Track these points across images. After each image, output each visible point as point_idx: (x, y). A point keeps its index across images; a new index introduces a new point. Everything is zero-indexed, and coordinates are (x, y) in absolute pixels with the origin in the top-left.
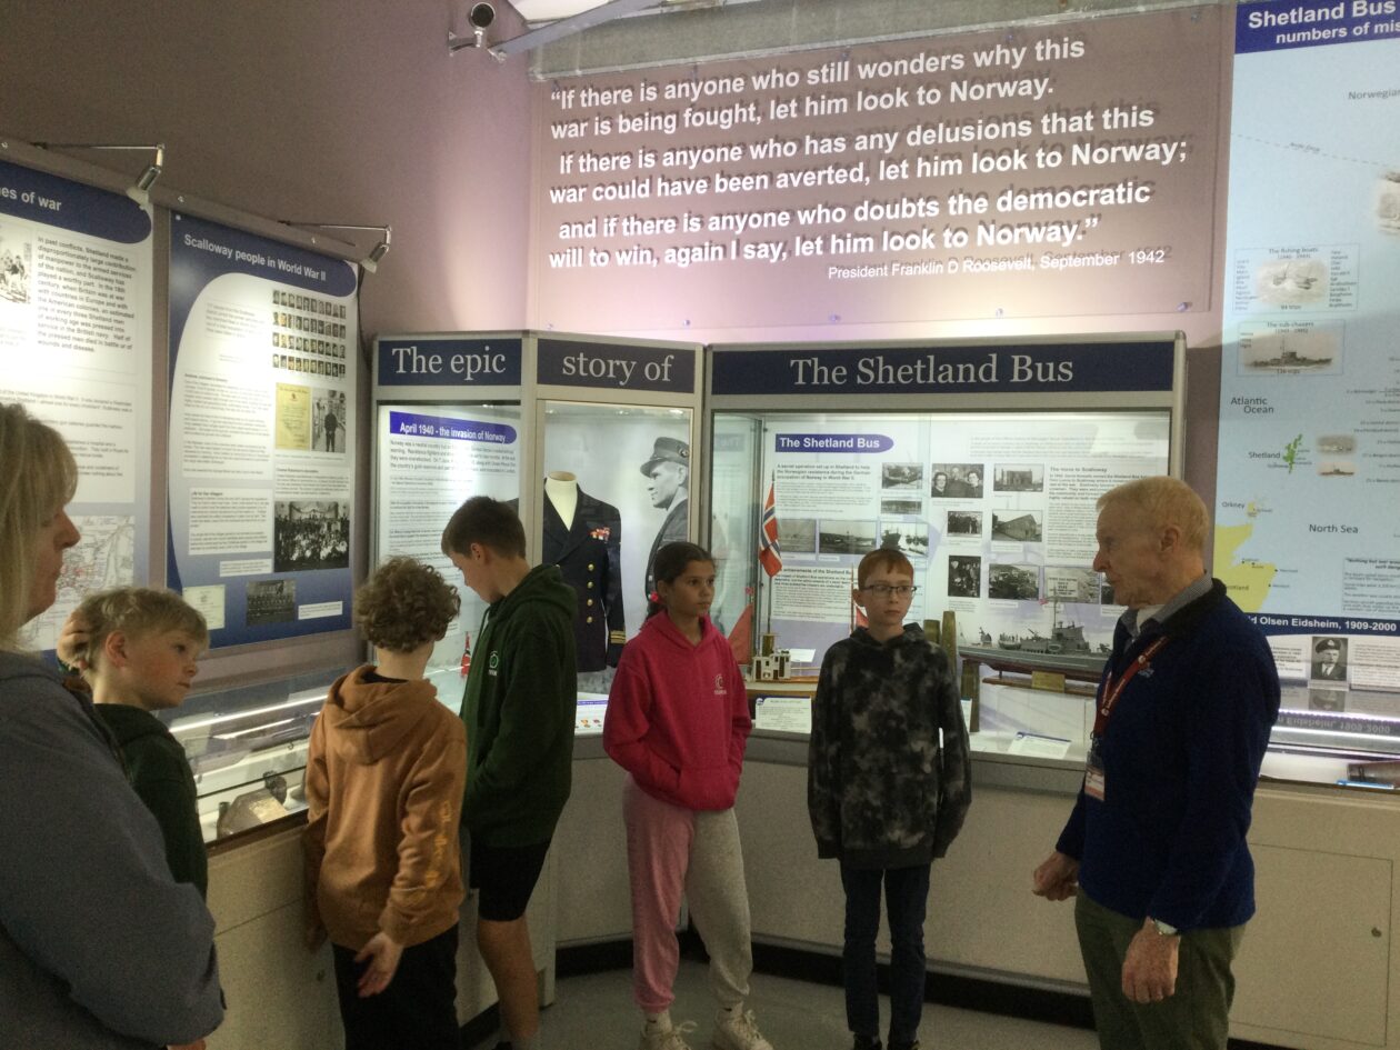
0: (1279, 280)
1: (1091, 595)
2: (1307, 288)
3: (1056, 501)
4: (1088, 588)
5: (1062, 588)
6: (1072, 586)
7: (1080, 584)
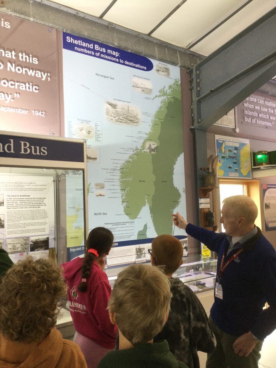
0: (81, 130)
1: (26, 248)
2: (89, 134)
3: (10, 210)
4: (24, 245)
5: (14, 247)
6: (18, 246)
7: (21, 245)
